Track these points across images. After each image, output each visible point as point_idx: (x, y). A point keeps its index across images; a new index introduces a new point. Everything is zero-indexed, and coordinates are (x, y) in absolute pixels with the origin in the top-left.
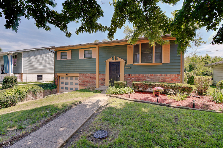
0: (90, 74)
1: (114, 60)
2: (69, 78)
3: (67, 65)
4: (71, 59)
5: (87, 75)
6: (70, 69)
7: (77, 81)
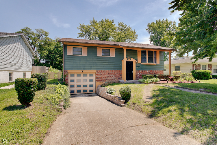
0: (108, 71)
1: (129, 60)
2: (82, 75)
3: (81, 61)
4: (87, 55)
5: (105, 71)
6: (86, 65)
7: (94, 78)
